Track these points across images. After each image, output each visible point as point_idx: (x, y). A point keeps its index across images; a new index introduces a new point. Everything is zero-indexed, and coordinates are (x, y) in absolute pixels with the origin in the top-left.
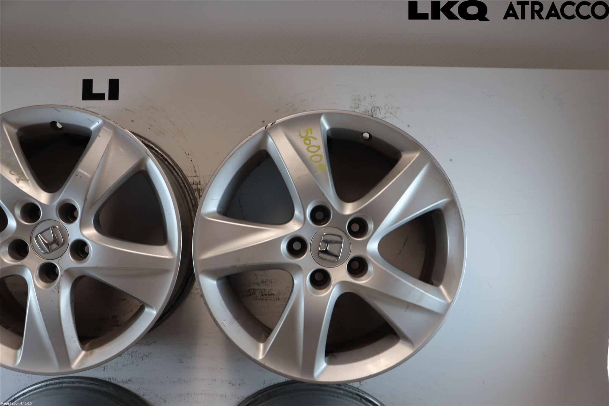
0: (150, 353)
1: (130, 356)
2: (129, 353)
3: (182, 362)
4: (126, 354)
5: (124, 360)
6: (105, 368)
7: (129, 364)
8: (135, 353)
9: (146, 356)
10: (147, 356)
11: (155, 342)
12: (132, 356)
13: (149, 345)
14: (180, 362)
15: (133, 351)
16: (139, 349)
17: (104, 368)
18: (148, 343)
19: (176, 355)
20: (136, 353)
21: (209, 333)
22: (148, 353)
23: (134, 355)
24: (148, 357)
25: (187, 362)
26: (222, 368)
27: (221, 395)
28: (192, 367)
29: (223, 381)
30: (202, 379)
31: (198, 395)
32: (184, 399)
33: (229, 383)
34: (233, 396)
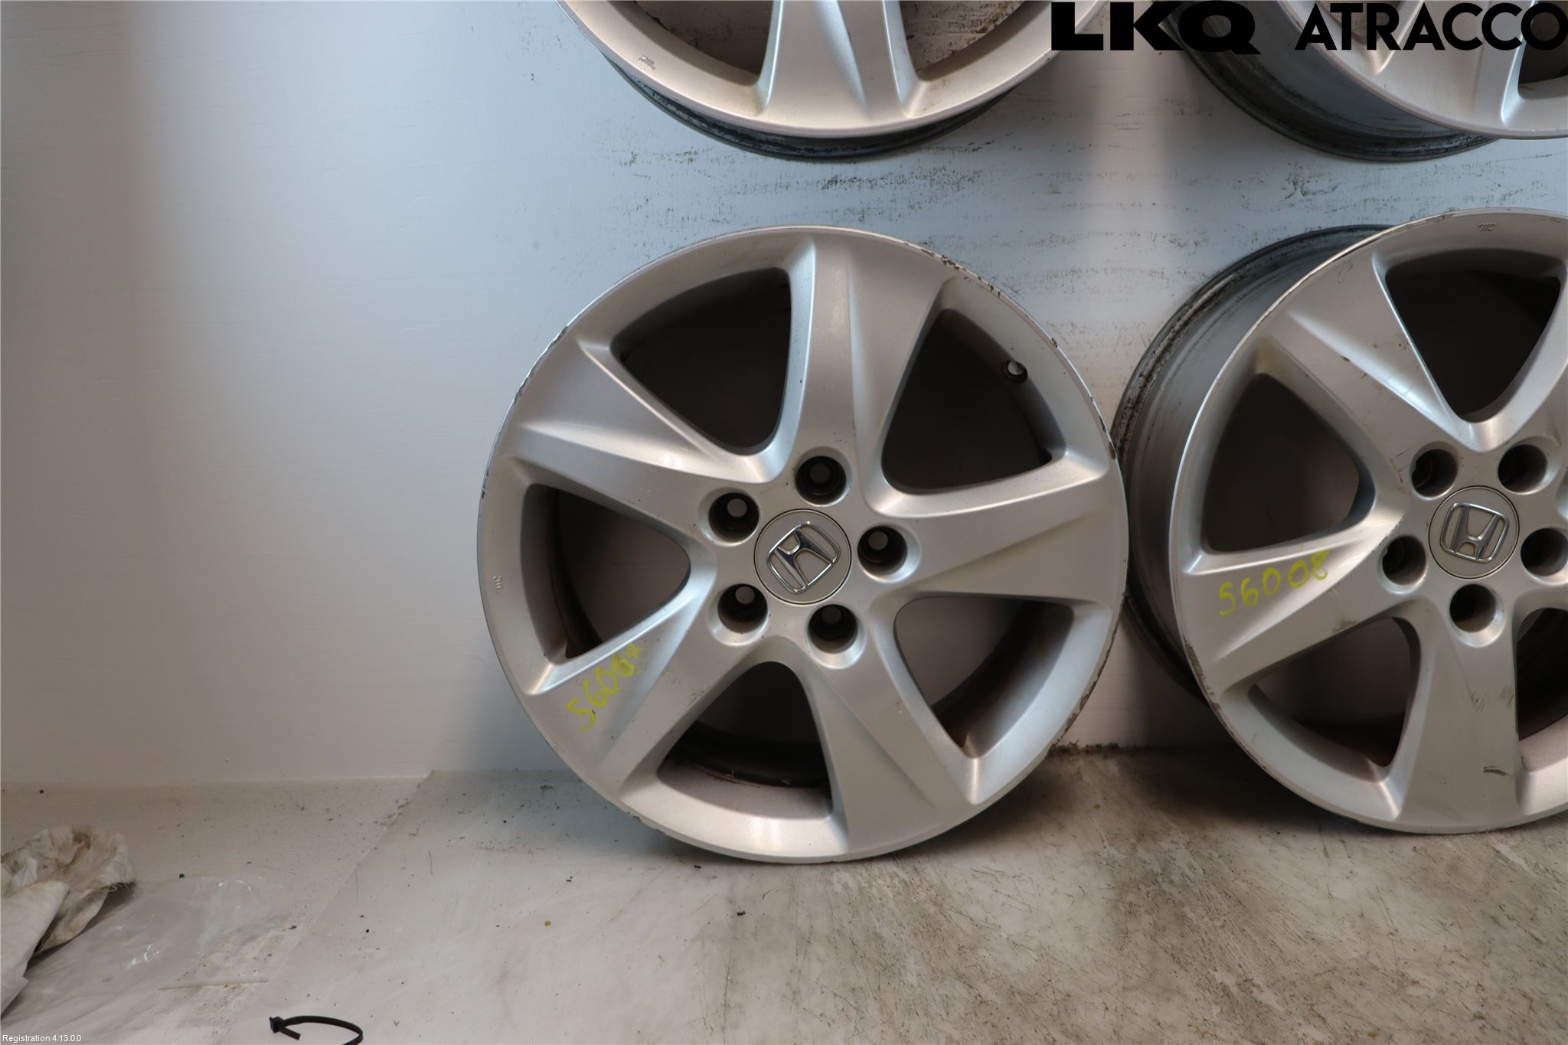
0: (977, 173)
1: (927, 182)
2: (925, 174)
3: (1057, 193)
4: (916, 177)
5: (911, 193)
6: (865, 216)
7: (926, 201)
8: (939, 172)
9: (967, 179)
10: (969, 180)
11: (989, 143)
12: (931, 180)
13: (974, 150)
14: (1052, 193)
15: (934, 169)
16: (950, 162)
17: (861, 215)
18: (972, 147)
19: (1041, 175)
20: (943, 172)
21: (1124, 115)
22: (972, 173)
23: (936, 177)
24: (972, 181)
25: (1070, 193)
26: (1154, 204)
27: (1152, 273)
28: (1081, 204)
29: (1156, 236)
30: (1107, 234)
31: (1097, 272)
32: (1063, 285)
33: (1172, 242)
34: (1179, 273)
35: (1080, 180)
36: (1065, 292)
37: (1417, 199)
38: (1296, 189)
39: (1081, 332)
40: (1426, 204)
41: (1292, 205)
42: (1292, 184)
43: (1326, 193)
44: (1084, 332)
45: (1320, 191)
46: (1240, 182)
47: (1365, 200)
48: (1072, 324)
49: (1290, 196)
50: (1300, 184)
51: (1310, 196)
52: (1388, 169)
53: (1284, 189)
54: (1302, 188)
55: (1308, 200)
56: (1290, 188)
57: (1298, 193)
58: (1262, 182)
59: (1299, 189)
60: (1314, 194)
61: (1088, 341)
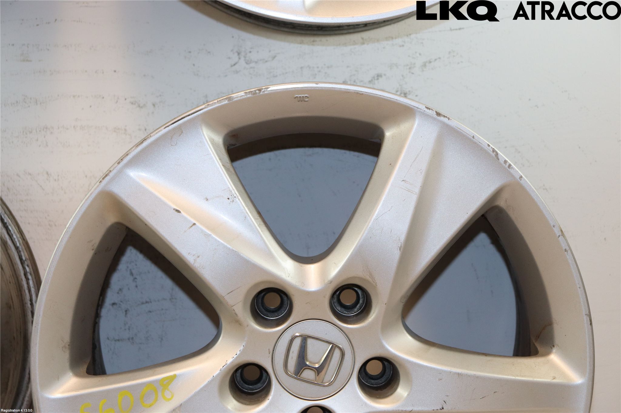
14: (24, 61)
19: (13, 45)
25: (40, 61)
26: (115, 71)
27: (116, 130)
28: (50, 71)
29: (118, 98)
30: (74, 96)
31: (67, 129)
32: (37, 140)
33: (132, 103)
34: (140, 130)
35: (48, 50)
36: (40, 146)
37: (348, 67)
38: (240, 58)
39: (55, 180)
40: (356, 71)
41: (237, 72)
42: (236, 54)
43: (266, 61)
44: (58, 180)
45: (261, 60)
46: (190, 52)
47: (302, 68)
48: (47, 173)
49: (234, 65)
50: (243, 54)
51: (252, 65)
52: (321, 41)
53: (229, 58)
54: (245, 57)
55: (251, 68)
56: (235, 57)
57: (242, 62)
58: (209, 52)
59: (242, 59)
60: (256, 62)
61: (62, 188)
